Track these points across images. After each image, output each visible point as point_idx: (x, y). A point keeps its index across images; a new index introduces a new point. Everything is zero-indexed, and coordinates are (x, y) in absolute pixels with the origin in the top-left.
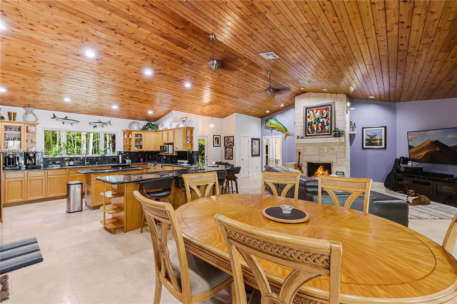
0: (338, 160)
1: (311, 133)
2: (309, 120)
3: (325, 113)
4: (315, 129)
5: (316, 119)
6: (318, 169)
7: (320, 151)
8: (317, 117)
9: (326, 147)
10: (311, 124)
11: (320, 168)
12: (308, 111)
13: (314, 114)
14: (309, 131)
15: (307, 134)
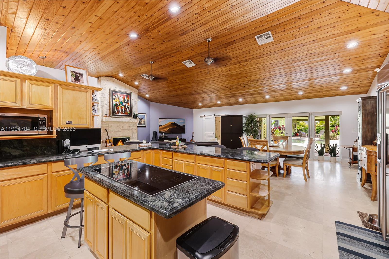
0: (133, 134)
1: (117, 113)
2: (115, 102)
3: (126, 99)
4: (120, 110)
5: (120, 102)
6: (118, 142)
7: (122, 128)
8: (121, 101)
9: (126, 125)
10: (116, 105)
11: (120, 142)
12: (114, 94)
13: (118, 98)
14: (115, 111)
15: (114, 114)
